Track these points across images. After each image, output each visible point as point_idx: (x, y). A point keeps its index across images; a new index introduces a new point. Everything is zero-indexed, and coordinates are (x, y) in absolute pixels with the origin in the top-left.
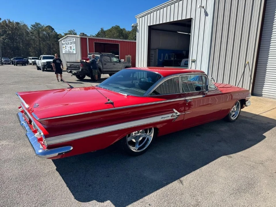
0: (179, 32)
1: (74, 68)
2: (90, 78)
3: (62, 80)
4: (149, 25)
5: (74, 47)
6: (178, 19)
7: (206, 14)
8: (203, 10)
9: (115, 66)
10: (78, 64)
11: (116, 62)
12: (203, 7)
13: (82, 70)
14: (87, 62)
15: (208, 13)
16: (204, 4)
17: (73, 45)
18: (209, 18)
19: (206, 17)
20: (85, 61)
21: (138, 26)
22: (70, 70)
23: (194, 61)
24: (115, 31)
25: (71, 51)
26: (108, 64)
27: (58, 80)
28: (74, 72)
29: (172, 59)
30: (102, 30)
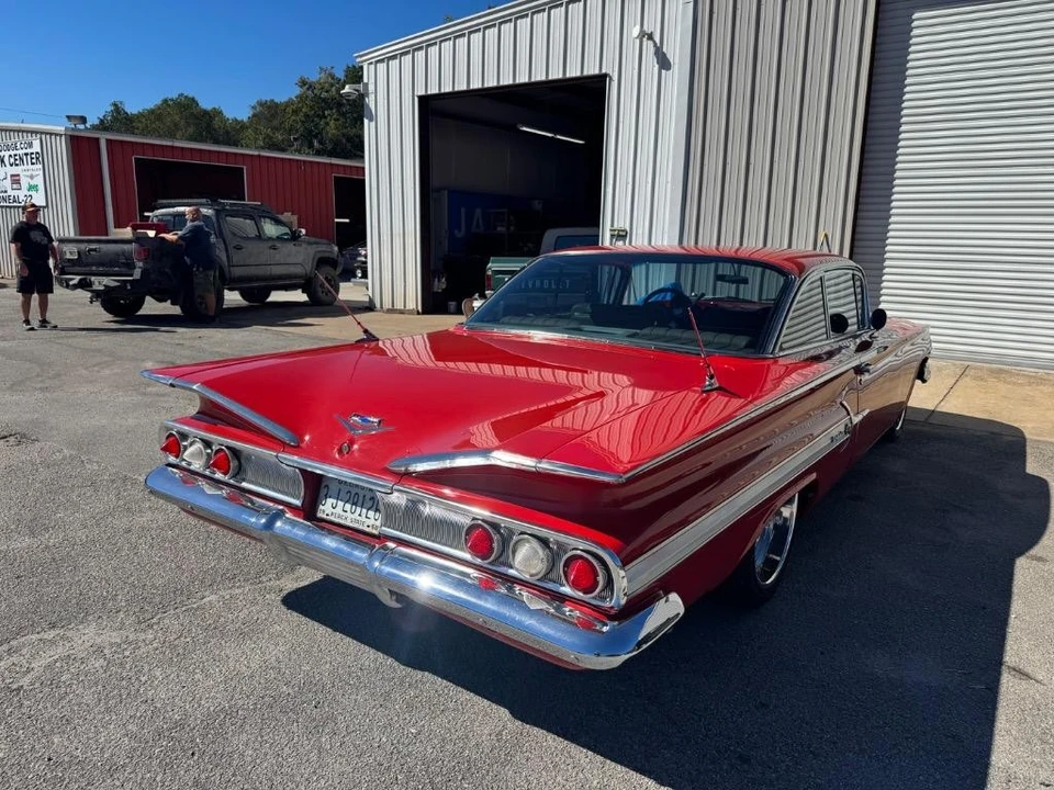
0: (524, 129)
1: (103, 265)
2: (176, 310)
3: (44, 323)
4: (421, 92)
5: (32, 177)
6: (530, 77)
7: (664, 63)
8: (649, 47)
9: (278, 257)
10: (126, 247)
11: (279, 238)
12: (650, 37)
13: (143, 273)
14: (164, 238)
15: (670, 57)
16: (652, 26)
17: (30, 166)
18: (676, 79)
19: (663, 71)
20: (151, 234)
21: (372, 97)
22: (78, 278)
23: (621, 233)
24: (177, 118)
25: (16, 193)
26: (250, 247)
27: (27, 322)
28: (100, 282)
29: (499, 229)
30: (117, 108)
